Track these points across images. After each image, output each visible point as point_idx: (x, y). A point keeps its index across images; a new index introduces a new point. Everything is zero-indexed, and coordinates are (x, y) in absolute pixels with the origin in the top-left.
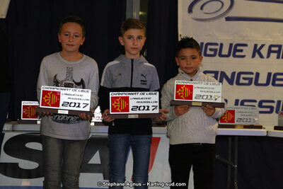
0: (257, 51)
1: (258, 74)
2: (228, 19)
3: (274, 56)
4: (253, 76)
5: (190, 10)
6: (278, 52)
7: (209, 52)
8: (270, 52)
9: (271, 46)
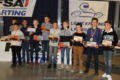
0: (86, 24)
1: (86, 29)
2: (80, 17)
3: (90, 25)
4: (85, 29)
5: (72, 15)
6: (91, 24)
7: (76, 24)
8: (89, 24)
9: (89, 23)
